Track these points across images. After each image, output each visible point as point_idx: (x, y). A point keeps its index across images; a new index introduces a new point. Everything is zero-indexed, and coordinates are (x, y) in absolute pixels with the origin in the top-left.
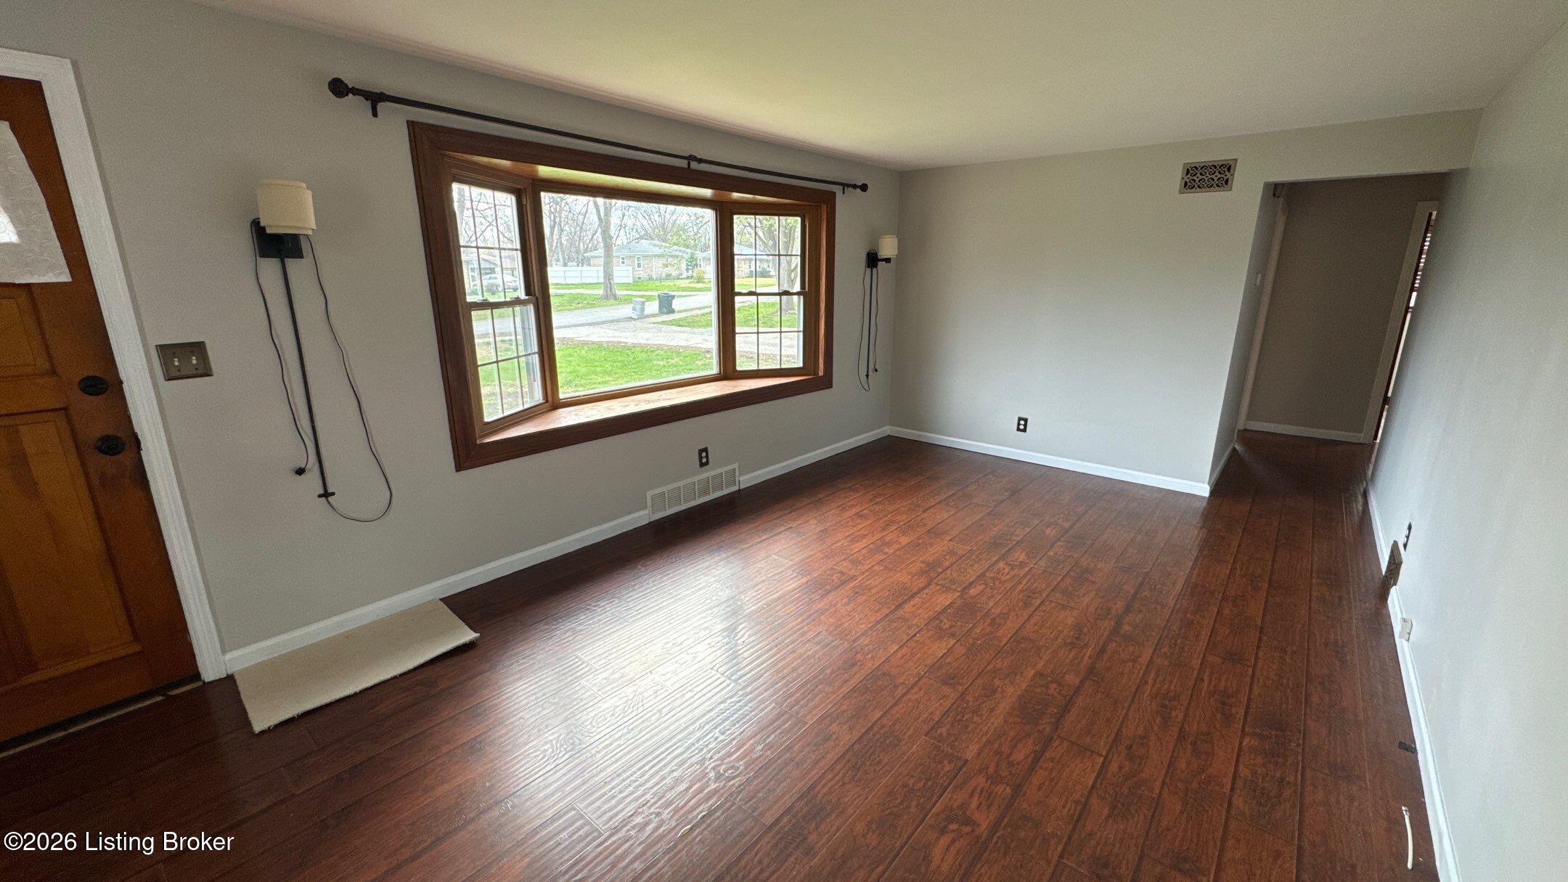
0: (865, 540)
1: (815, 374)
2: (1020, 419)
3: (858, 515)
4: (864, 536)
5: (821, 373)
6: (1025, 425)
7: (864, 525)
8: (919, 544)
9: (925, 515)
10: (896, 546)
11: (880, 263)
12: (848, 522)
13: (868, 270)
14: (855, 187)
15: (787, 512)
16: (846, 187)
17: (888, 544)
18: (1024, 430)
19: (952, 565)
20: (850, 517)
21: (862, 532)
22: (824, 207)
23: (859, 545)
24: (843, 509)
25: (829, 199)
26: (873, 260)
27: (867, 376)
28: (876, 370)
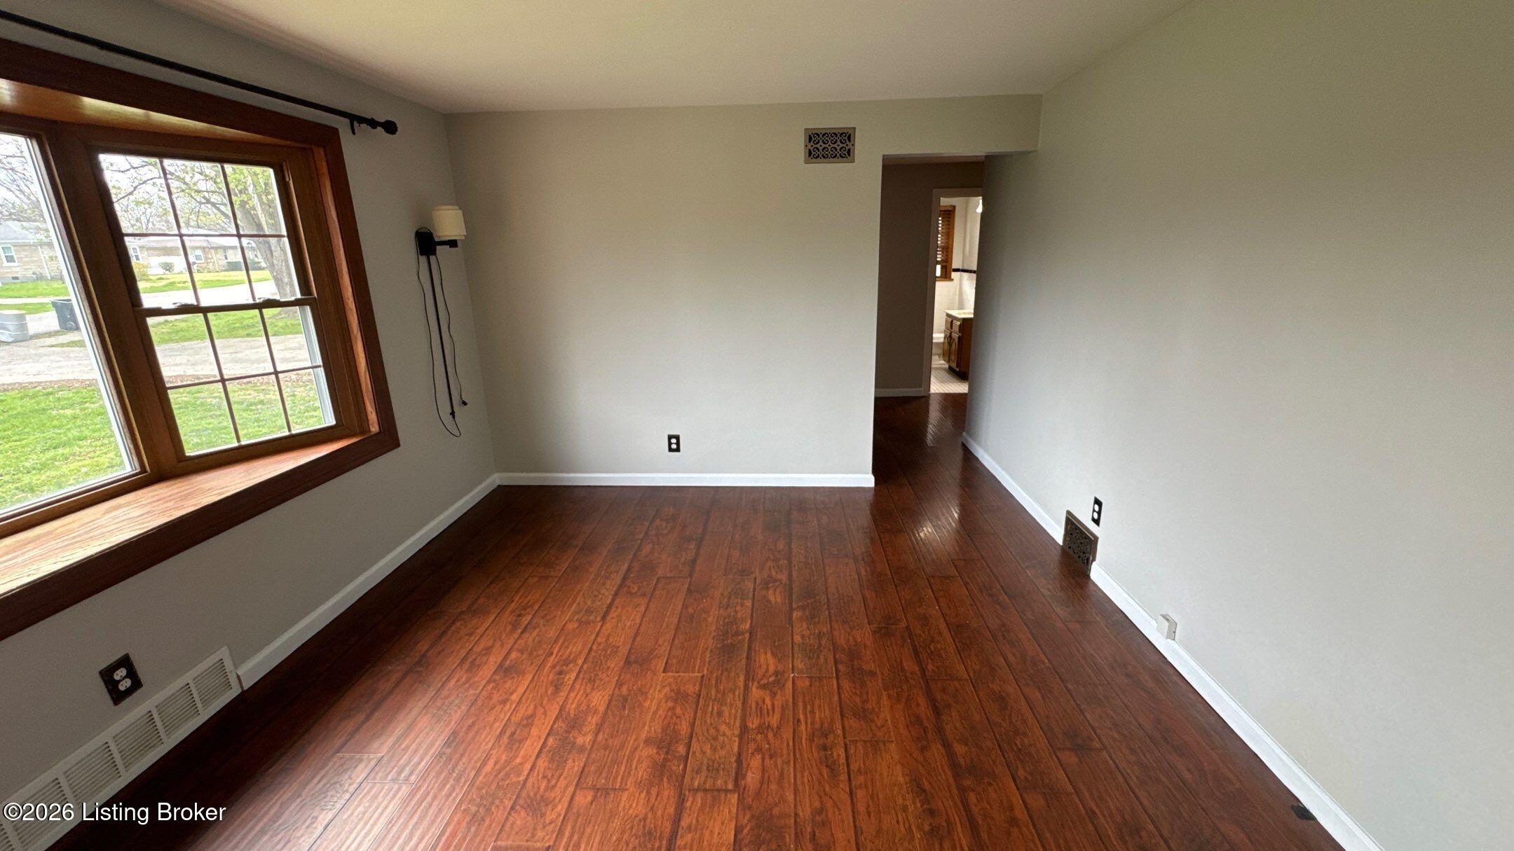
0: (534, 731)
1: (362, 433)
2: (670, 437)
3: (506, 670)
4: (529, 721)
5: (375, 428)
6: (678, 444)
7: (521, 690)
8: (625, 699)
9: (608, 625)
10: (593, 721)
11: (438, 248)
12: (490, 697)
13: (423, 259)
14: (373, 123)
15: (362, 717)
16: (356, 124)
17: (575, 724)
18: (678, 450)
19: (693, 725)
20: (489, 682)
21: (522, 712)
22: (320, 154)
23: (530, 747)
24: (472, 664)
25: (328, 140)
26: (426, 243)
27: (453, 414)
28: (465, 403)
